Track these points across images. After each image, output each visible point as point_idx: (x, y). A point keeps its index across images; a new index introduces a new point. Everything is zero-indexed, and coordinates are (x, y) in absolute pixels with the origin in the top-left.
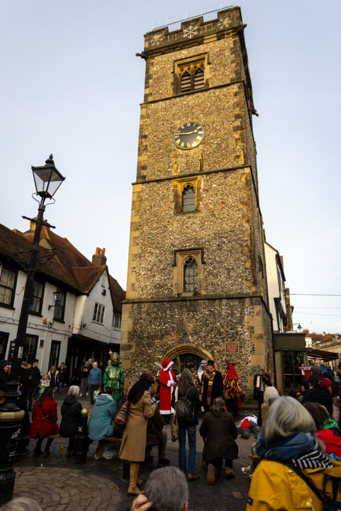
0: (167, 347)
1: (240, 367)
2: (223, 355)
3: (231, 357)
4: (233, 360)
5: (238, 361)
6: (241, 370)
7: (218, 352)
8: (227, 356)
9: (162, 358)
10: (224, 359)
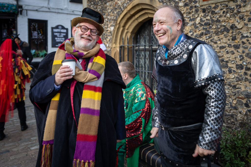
0: (117, 11)
1: (234, 39)
2: (197, 11)
3: (213, 13)
4: (218, 21)
5: (232, 21)
6: (237, 47)
7: (186, 5)
8: (204, 11)
9: (114, 30)
10: (198, 20)
